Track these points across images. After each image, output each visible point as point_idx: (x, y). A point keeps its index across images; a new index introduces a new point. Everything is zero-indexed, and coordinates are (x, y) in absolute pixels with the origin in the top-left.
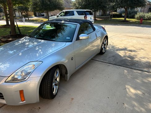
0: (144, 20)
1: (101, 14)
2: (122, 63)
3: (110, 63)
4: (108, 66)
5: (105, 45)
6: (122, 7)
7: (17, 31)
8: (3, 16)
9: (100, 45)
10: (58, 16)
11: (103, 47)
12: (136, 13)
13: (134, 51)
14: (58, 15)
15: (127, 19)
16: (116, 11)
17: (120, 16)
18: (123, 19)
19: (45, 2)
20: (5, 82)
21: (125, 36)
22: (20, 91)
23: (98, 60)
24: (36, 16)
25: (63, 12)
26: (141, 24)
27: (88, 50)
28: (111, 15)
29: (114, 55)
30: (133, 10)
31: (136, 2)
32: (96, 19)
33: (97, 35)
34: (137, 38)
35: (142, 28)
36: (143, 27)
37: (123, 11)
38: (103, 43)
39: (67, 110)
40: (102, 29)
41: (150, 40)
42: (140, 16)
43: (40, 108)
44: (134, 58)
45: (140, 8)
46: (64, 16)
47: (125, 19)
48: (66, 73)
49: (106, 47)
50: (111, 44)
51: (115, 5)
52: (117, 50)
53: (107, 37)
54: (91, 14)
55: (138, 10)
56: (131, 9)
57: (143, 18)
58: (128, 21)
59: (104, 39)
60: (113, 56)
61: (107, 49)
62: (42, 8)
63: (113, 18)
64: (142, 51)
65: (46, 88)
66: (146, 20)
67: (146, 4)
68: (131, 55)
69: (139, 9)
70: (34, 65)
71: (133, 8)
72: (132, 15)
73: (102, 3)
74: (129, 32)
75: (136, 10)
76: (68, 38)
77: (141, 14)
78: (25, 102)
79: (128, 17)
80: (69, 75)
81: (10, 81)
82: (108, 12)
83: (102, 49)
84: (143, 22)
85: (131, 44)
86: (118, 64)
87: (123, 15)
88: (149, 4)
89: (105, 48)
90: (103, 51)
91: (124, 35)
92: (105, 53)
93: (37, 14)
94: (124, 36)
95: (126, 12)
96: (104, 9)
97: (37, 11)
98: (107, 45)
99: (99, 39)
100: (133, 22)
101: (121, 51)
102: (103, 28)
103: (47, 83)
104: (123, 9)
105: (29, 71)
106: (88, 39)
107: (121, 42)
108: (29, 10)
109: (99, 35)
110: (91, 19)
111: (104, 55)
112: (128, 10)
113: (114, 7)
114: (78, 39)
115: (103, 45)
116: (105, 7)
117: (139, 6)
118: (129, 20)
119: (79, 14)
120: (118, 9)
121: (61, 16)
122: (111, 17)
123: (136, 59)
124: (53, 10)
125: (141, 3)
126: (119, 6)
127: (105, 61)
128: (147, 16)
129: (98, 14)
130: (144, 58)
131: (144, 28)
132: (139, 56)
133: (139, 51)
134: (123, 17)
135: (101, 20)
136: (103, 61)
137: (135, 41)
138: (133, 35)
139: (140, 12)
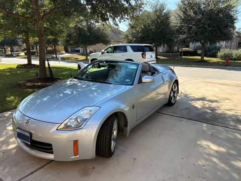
0: (232, 59)
1: (165, 50)
2: (200, 117)
3: (182, 118)
4: (180, 120)
5: (174, 93)
6: (197, 41)
7: (48, 73)
8: (17, 51)
9: (167, 93)
10: (104, 53)
11: (172, 95)
12: (219, 49)
13: (216, 101)
14: (103, 51)
15: (205, 58)
16: (188, 46)
17: (194, 53)
18: (199, 58)
19: (83, 33)
20: (57, 130)
21: (203, 82)
22: (74, 141)
23: (165, 113)
24: (67, 51)
25: (111, 47)
26: (227, 65)
27: (151, 98)
28: (181, 52)
29: (188, 107)
30: (213, 46)
31: (217, 33)
32: (158, 57)
33: (164, 79)
34: (220, 85)
35: (229, 71)
36: (230, 69)
37: (199, 46)
38: (172, 90)
39: (129, 171)
40: (170, 71)
41: (240, 88)
42: (225, 54)
43: (94, 168)
44: (216, 110)
45: (225, 42)
46: (111, 52)
47: (202, 58)
48: (126, 125)
49: (176, 95)
50: (183, 92)
51: (187, 37)
52: (192, 100)
53: (176, 82)
54: (151, 50)
55: (222, 45)
56: (211, 44)
57: (229, 57)
58: (206, 61)
59: (173, 84)
60: (187, 109)
61: (178, 98)
62: (79, 41)
63: (183, 57)
64: (227, 101)
65: (104, 140)
66: (235, 59)
67: (233, 37)
68: (212, 106)
69: (223, 43)
70: (91, 111)
71: (213, 42)
72: (212, 52)
73: (166, 34)
74: (209, 78)
75: (218, 45)
76: (128, 80)
77: (227, 51)
78: (78, 156)
79: (206, 56)
80: (129, 128)
81: (63, 128)
82: (176, 48)
83: (170, 98)
84: (229, 63)
85: (211, 93)
86: (194, 119)
87: (199, 52)
88: (238, 36)
89: (174, 97)
90: (173, 101)
91: (202, 80)
92: (175, 105)
93: (69, 49)
94: (200, 82)
95: (203, 47)
96: (171, 43)
97: (71, 44)
98: (178, 93)
99: (166, 84)
100: (214, 63)
101: (198, 102)
102: (171, 69)
103: (105, 133)
104: (198, 44)
105: (85, 117)
106: (153, 82)
107: (197, 90)
108: (60, 43)
109: (166, 78)
110: (151, 57)
111: (174, 106)
112: (206, 46)
113: (184, 41)
114: (140, 81)
115: (172, 92)
116: (171, 40)
117: (223, 40)
118: (209, 60)
119: (134, 51)
120: (191, 43)
121: (108, 52)
122: (181, 55)
123: (219, 112)
124: (94, 44)
125: (225, 35)
126: (192, 39)
127: (176, 115)
128: (236, 54)
129: (161, 49)
130: (229, 110)
131: (231, 71)
132: (222, 108)
133: (223, 101)
134: (199, 55)
135: (165, 60)
136: (172, 114)
137: (217, 90)
138: (215, 82)
139: (224, 48)
